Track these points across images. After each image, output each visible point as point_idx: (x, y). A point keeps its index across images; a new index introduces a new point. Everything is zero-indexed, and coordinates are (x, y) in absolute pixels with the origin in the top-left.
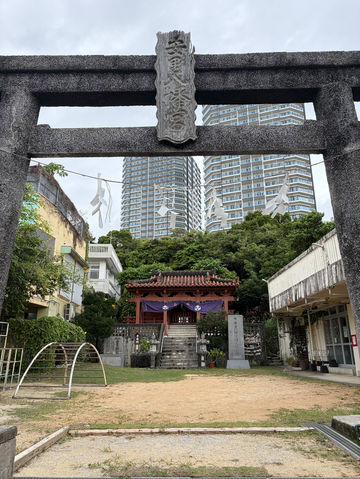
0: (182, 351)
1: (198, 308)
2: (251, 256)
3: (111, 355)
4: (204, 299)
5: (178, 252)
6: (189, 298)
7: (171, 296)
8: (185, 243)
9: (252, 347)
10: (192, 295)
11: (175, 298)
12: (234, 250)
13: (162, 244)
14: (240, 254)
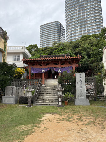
0: (50, 93)
1: (59, 71)
2: (85, 49)
3: (9, 97)
4: (63, 66)
5: (55, 51)
6: (55, 66)
7: (46, 65)
8: (57, 47)
9: (89, 91)
10: (57, 64)
11: (48, 66)
12: (78, 47)
13: (49, 48)
14: (80, 48)
